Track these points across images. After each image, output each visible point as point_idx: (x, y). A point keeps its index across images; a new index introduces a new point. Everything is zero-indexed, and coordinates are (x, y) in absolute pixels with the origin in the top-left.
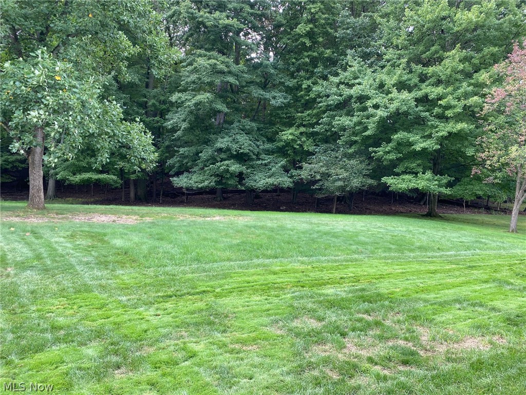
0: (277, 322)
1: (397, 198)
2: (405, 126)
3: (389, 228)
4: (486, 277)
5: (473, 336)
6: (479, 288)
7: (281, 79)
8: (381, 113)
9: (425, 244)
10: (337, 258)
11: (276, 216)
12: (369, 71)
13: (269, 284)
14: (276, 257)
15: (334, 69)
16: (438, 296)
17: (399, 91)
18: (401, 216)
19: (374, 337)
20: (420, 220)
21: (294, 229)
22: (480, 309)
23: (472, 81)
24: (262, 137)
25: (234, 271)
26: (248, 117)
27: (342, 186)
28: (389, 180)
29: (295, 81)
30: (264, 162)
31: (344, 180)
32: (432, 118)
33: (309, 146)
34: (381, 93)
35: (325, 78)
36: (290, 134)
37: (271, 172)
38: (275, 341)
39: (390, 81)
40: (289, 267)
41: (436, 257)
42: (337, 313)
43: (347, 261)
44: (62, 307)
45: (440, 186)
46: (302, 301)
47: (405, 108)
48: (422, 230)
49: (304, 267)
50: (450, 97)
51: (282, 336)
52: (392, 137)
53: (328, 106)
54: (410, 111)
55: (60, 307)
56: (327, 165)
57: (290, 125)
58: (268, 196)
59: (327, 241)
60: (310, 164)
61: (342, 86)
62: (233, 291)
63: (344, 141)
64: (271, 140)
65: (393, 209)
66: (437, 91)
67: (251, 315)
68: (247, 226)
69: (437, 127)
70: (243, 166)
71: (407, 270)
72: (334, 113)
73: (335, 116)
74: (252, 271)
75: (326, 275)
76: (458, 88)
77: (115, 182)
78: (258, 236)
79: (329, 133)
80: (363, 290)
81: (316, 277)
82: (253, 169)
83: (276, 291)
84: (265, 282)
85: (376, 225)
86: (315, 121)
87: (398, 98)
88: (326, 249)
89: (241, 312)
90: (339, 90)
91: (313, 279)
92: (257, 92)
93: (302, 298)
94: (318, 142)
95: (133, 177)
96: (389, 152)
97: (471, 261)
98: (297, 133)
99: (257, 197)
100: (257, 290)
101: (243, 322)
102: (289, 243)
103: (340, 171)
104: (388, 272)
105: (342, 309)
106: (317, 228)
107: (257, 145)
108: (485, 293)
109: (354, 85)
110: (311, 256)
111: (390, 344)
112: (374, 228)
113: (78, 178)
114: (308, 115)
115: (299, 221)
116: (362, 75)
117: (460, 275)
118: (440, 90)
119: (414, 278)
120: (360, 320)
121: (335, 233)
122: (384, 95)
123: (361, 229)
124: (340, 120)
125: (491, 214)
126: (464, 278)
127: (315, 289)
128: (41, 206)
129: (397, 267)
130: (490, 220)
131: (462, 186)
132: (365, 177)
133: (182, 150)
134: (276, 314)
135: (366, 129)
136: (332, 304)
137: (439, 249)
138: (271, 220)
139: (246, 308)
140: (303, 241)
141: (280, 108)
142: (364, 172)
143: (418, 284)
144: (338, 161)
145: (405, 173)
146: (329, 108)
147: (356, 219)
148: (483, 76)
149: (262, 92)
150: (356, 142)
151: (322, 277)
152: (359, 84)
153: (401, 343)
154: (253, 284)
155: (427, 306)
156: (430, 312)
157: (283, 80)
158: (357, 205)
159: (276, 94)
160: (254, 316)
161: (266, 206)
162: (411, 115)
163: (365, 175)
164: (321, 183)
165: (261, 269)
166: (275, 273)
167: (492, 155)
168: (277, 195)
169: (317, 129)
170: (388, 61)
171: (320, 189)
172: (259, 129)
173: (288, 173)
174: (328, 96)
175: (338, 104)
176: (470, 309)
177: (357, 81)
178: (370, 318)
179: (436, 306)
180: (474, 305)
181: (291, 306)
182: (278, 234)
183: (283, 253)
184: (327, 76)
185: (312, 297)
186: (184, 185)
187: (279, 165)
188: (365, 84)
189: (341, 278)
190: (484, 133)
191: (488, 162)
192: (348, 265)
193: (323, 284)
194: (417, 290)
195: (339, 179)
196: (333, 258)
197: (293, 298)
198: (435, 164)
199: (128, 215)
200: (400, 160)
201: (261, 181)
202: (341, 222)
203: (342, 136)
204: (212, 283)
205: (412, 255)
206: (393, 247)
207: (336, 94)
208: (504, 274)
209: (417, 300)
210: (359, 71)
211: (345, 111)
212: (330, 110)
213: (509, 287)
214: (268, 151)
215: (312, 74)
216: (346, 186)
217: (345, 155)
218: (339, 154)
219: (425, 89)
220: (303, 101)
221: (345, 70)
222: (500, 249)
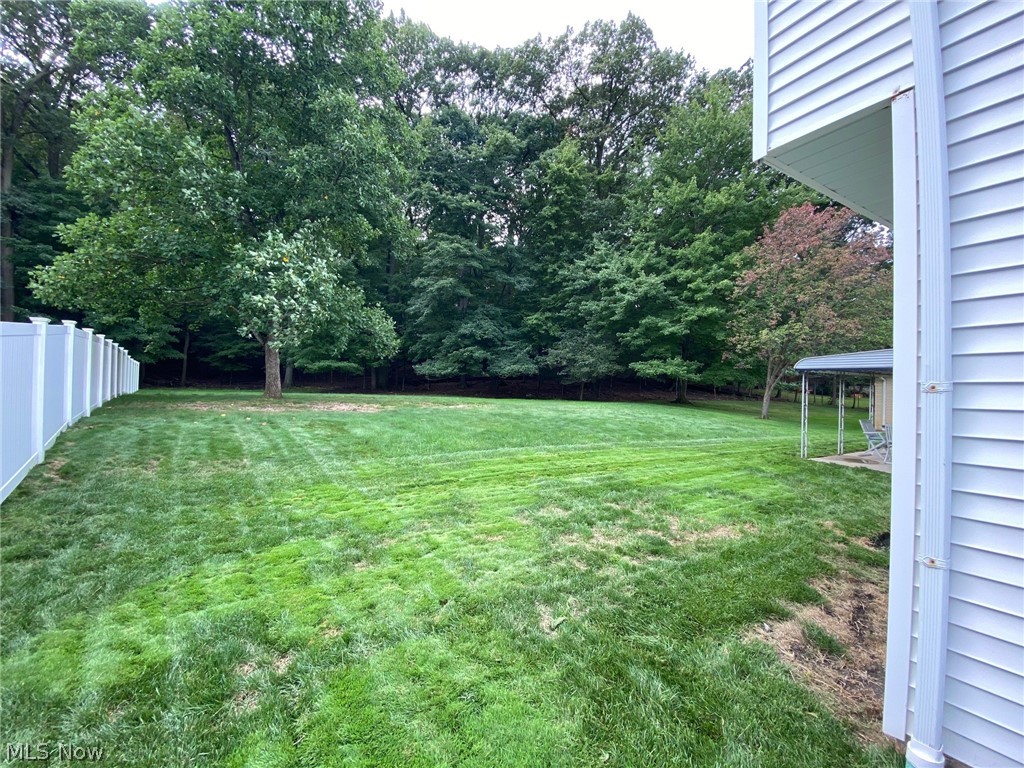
0: (523, 512)
2: (652, 311)
3: (637, 415)
4: (736, 464)
5: (724, 525)
6: (730, 476)
7: (526, 263)
8: (627, 297)
9: (674, 431)
10: (584, 446)
11: (521, 404)
12: (616, 254)
13: (514, 472)
14: (522, 446)
15: (580, 252)
16: (688, 484)
17: (647, 274)
18: (649, 402)
19: (622, 526)
20: (669, 407)
21: (540, 417)
22: (731, 498)
23: (723, 263)
24: (507, 323)
25: (478, 460)
26: (493, 302)
27: (588, 372)
28: (637, 366)
29: (541, 265)
30: (508, 348)
31: (590, 365)
32: (681, 302)
33: (555, 331)
34: (628, 277)
35: (571, 262)
36: (536, 319)
37: (516, 358)
38: (521, 531)
39: (638, 264)
40: (535, 455)
41: (685, 444)
42: (584, 502)
43: (594, 449)
44: (300, 499)
45: (689, 372)
46: (548, 490)
47: (653, 292)
48: (671, 417)
49: (550, 456)
50: (700, 280)
51: (528, 526)
52: (640, 322)
53: (574, 290)
54: (659, 295)
55: (298, 498)
56: (573, 351)
57: (536, 310)
58: (513, 383)
59: (574, 429)
60: (556, 349)
61: (588, 270)
62: (478, 481)
63: (590, 326)
64: (516, 325)
65: (642, 395)
66: (686, 274)
67: (496, 504)
68: (491, 414)
69: (686, 311)
70: (487, 352)
71: (656, 458)
72: (580, 298)
73: (582, 300)
74: (497, 459)
75: (573, 464)
76: (707, 271)
77: (357, 369)
78: (503, 424)
79: (575, 318)
80: (611, 478)
81: (563, 465)
82: (498, 356)
83: (522, 480)
84: (511, 471)
86: (560, 305)
87: (646, 282)
88: (572, 437)
89: (485, 502)
90: (586, 274)
91: (560, 467)
92: (501, 277)
93: (548, 486)
94: (564, 327)
96: (636, 338)
97: (722, 448)
98: (543, 318)
99: (501, 384)
100: (502, 479)
101: (488, 512)
102: (534, 431)
103: (586, 357)
104: (636, 460)
105: (589, 497)
106: (563, 416)
107: (501, 331)
108: (736, 481)
109: (601, 269)
110: (558, 444)
111: (639, 533)
112: (622, 415)
113: (317, 366)
114: (553, 299)
116: (608, 259)
117: (711, 463)
118: (689, 272)
119: (664, 465)
120: (608, 509)
121: (582, 420)
122: (631, 280)
123: (609, 416)
124: (587, 305)
125: (742, 400)
126: (714, 466)
127: (561, 478)
128: (278, 395)
129: (646, 455)
131: (713, 372)
132: (612, 362)
133: (424, 337)
134: (521, 504)
135: (613, 314)
136: (580, 493)
137: (688, 436)
138: (517, 407)
139: (491, 497)
140: (550, 428)
141: (525, 292)
142: (611, 358)
143: (668, 472)
144: (585, 347)
145: (652, 358)
146: (574, 293)
148: (735, 258)
149: (506, 277)
150: (602, 327)
151: (569, 465)
152: (606, 268)
153: (651, 532)
154: (498, 473)
155: (677, 495)
156: (680, 501)
157: (528, 265)
159: (521, 279)
160: (499, 506)
162: (659, 300)
164: (567, 369)
165: (506, 457)
166: (520, 462)
167: (742, 339)
168: (523, 383)
169: (563, 313)
170: (636, 243)
171: (566, 376)
172: (503, 314)
173: (533, 359)
174: (574, 281)
175: (584, 289)
176: (721, 497)
177: (604, 265)
178: (618, 507)
179: (686, 495)
180: (725, 493)
181: (538, 495)
182: (524, 422)
183: (529, 441)
184: (573, 260)
185: (558, 486)
186: (427, 372)
187: (525, 351)
188: (612, 268)
189: (588, 466)
190: (734, 317)
191: (739, 347)
192: (596, 453)
193: (570, 472)
194: (666, 478)
195: (586, 365)
196: (580, 446)
197: (539, 487)
198: (684, 350)
200: (647, 345)
201: (507, 368)
203: (588, 321)
204: (456, 473)
205: (661, 442)
206: (641, 434)
207: (582, 278)
208: (755, 461)
209: (666, 489)
210: (606, 255)
211: (592, 296)
212: (577, 294)
213: (760, 475)
214: (513, 336)
215: (558, 258)
216: (593, 372)
217: (592, 340)
218: (586, 340)
219: (674, 271)
220: (548, 286)
221: (591, 253)
222: (751, 436)
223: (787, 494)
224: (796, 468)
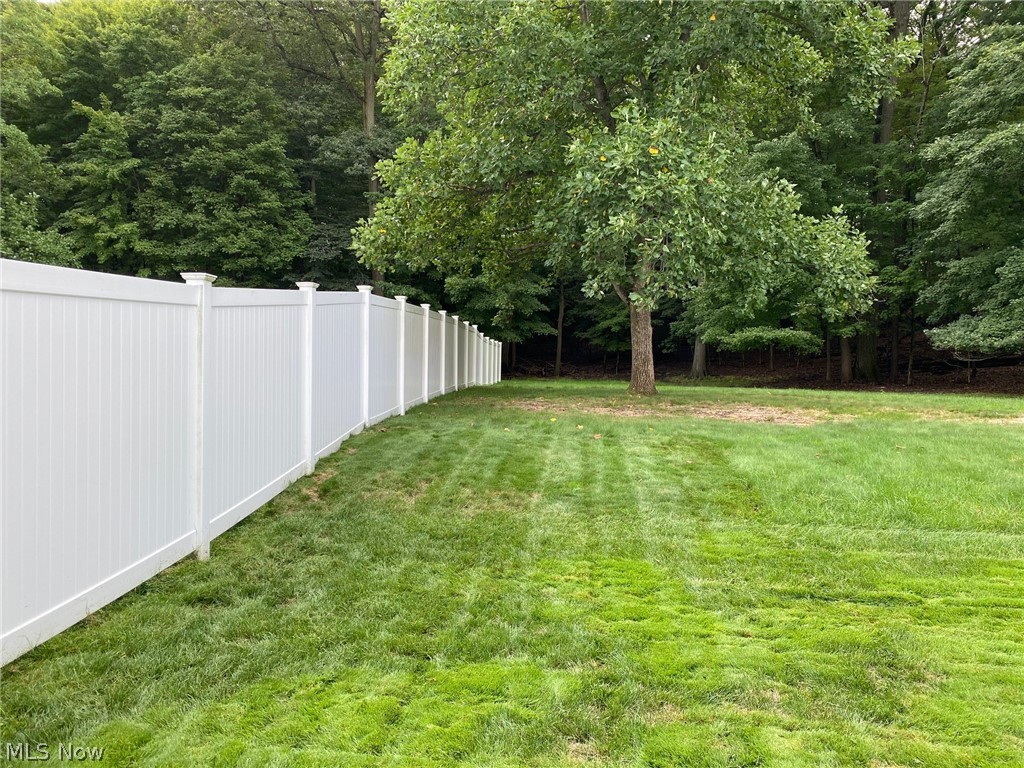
44: (577, 579)
55: (572, 577)
77: (811, 343)
95: (846, 332)
113: (736, 339)
128: (649, 388)
186: (957, 344)
199: (807, 408)
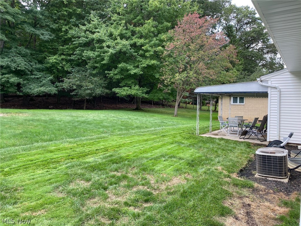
0: (58, 187)
1: (120, 100)
2: (124, 60)
3: (118, 117)
4: (171, 141)
5: (176, 176)
6: (170, 147)
7: (47, 22)
8: (111, 51)
9: (139, 125)
10: (92, 137)
11: (47, 113)
12: (104, 25)
13: (48, 160)
14: (51, 141)
15: (83, 21)
16: (152, 154)
17: (121, 39)
18: (122, 110)
19: (124, 187)
20: (133, 112)
21: (62, 121)
22: (174, 159)
23: (158, 38)
24: (35, 60)
25: (19, 154)
26: (23, 45)
27: (90, 93)
28: (116, 90)
29: (57, 25)
30: (36, 77)
31: (91, 89)
32: (139, 57)
33: (67, 67)
34: (111, 39)
36: (55, 59)
37: (42, 83)
38: (59, 203)
39: (116, 33)
40: (61, 146)
41: (145, 132)
42: (98, 174)
43: (98, 138)
45: (143, 93)
46: (73, 169)
47: (125, 49)
48: (136, 117)
49: (71, 146)
50: (147, 45)
51: (63, 198)
52: (118, 66)
53: (79, 43)
54: (127, 51)
56: (80, 80)
57: (54, 54)
58: (40, 99)
59: (85, 127)
60: (68, 79)
61: (88, 32)
62: (20, 169)
63: (90, 66)
64: (41, 62)
65: (118, 106)
66: (141, 41)
67: (37, 185)
68: (26, 120)
69: (141, 61)
70: (20, 78)
71: (133, 141)
72: (83, 48)
73: (84, 50)
74: (34, 152)
75: (87, 149)
76: (151, 41)
78: (35, 127)
79: (80, 61)
80: (111, 156)
81: (81, 151)
82: (28, 81)
83: (54, 164)
84: (45, 159)
85: (111, 116)
86: (71, 52)
87: (121, 43)
88: (84, 132)
89: (28, 184)
90: (86, 34)
91: (79, 153)
92: (29, 29)
93: (73, 166)
94: (74, 65)
96: (116, 74)
97: (162, 133)
98: (60, 58)
99: (32, 100)
100: (39, 166)
101: (30, 193)
102: (59, 130)
103: (88, 84)
104: (123, 143)
105: (100, 170)
106: (76, 119)
107: (30, 65)
108: (174, 150)
109: (95, 33)
110: (75, 137)
111: (135, 189)
112: (111, 117)
114: (67, 48)
115: (64, 115)
116: (99, 27)
117: (159, 141)
118: (142, 41)
119: (138, 145)
120: (113, 177)
121: (88, 121)
122: (113, 41)
123: (104, 118)
124: (87, 53)
125: (164, 108)
126: (162, 143)
127: (81, 159)
129: (127, 139)
130: (165, 111)
131: (153, 94)
132: (103, 88)
134: (56, 182)
135: (103, 59)
136: (94, 168)
137: (146, 127)
138: (44, 115)
139: (32, 181)
140: (69, 128)
141: (47, 41)
142: (103, 85)
143: (141, 148)
144: (87, 78)
145: (124, 86)
146: (80, 45)
147: (99, 113)
148: (163, 36)
149: (33, 29)
150: (96, 67)
151: (84, 151)
152: (98, 32)
153: (141, 187)
154: (35, 161)
155: (148, 161)
156: (151, 165)
157: (48, 24)
158: (98, 104)
159: (43, 32)
160: (40, 186)
161: (39, 106)
162: (128, 54)
163: (103, 87)
164: (76, 91)
165: (40, 149)
166: (51, 152)
167: (167, 78)
168: (46, 99)
169: (73, 57)
170: (115, 21)
171: (75, 95)
172: (31, 54)
173: (54, 84)
174: (79, 38)
175: (85, 43)
176: (170, 160)
177: (97, 30)
178: (119, 174)
179: (153, 161)
180: (171, 157)
181: (67, 174)
182: (51, 124)
183: (56, 137)
184: (78, 25)
185: (80, 165)
187: (48, 79)
188: (102, 33)
189: (97, 150)
190: (164, 66)
191: (166, 81)
192: (100, 141)
193: (86, 155)
194: (141, 152)
195: (88, 89)
196: (90, 137)
197: (67, 168)
198: (139, 82)
200: (122, 79)
201: (35, 89)
202: (90, 115)
203: (89, 63)
205: (134, 131)
206: (123, 128)
207: (84, 37)
208: (178, 138)
209: (142, 158)
210: (98, 25)
211: (90, 48)
212: (81, 46)
213: (183, 145)
214: (39, 69)
215: (68, 23)
216: (93, 93)
217: (91, 74)
218: (87, 74)
219: (135, 40)
220: (63, 39)
221: (89, 23)
222: (173, 126)
223: (197, 155)
224: (197, 140)
